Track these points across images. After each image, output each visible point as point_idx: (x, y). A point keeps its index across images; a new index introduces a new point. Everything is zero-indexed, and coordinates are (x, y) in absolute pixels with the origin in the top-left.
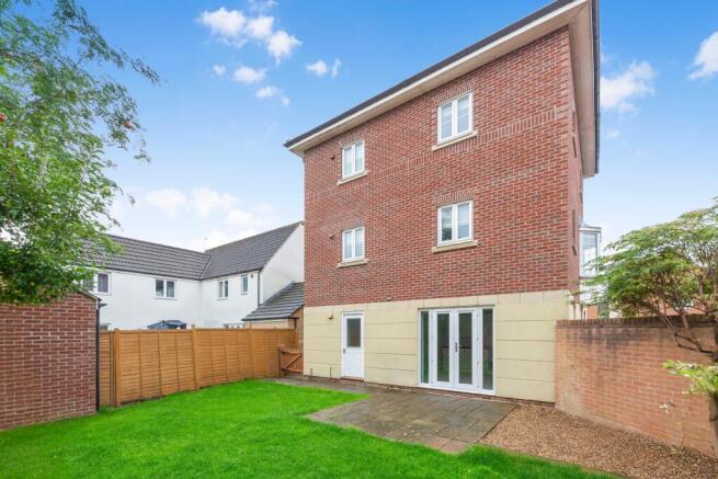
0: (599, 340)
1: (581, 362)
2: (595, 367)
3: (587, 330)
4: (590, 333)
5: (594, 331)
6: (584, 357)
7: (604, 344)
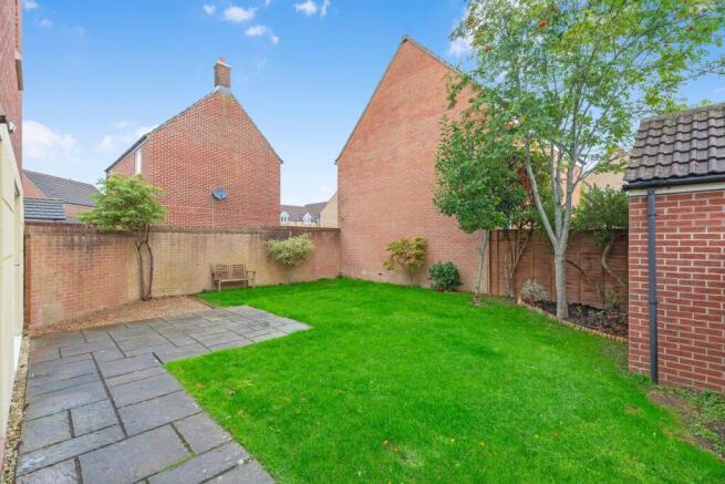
0: (80, 246)
1: (64, 268)
2: (76, 271)
3: (70, 238)
4: (72, 240)
5: (76, 238)
6: (66, 263)
7: (85, 249)
